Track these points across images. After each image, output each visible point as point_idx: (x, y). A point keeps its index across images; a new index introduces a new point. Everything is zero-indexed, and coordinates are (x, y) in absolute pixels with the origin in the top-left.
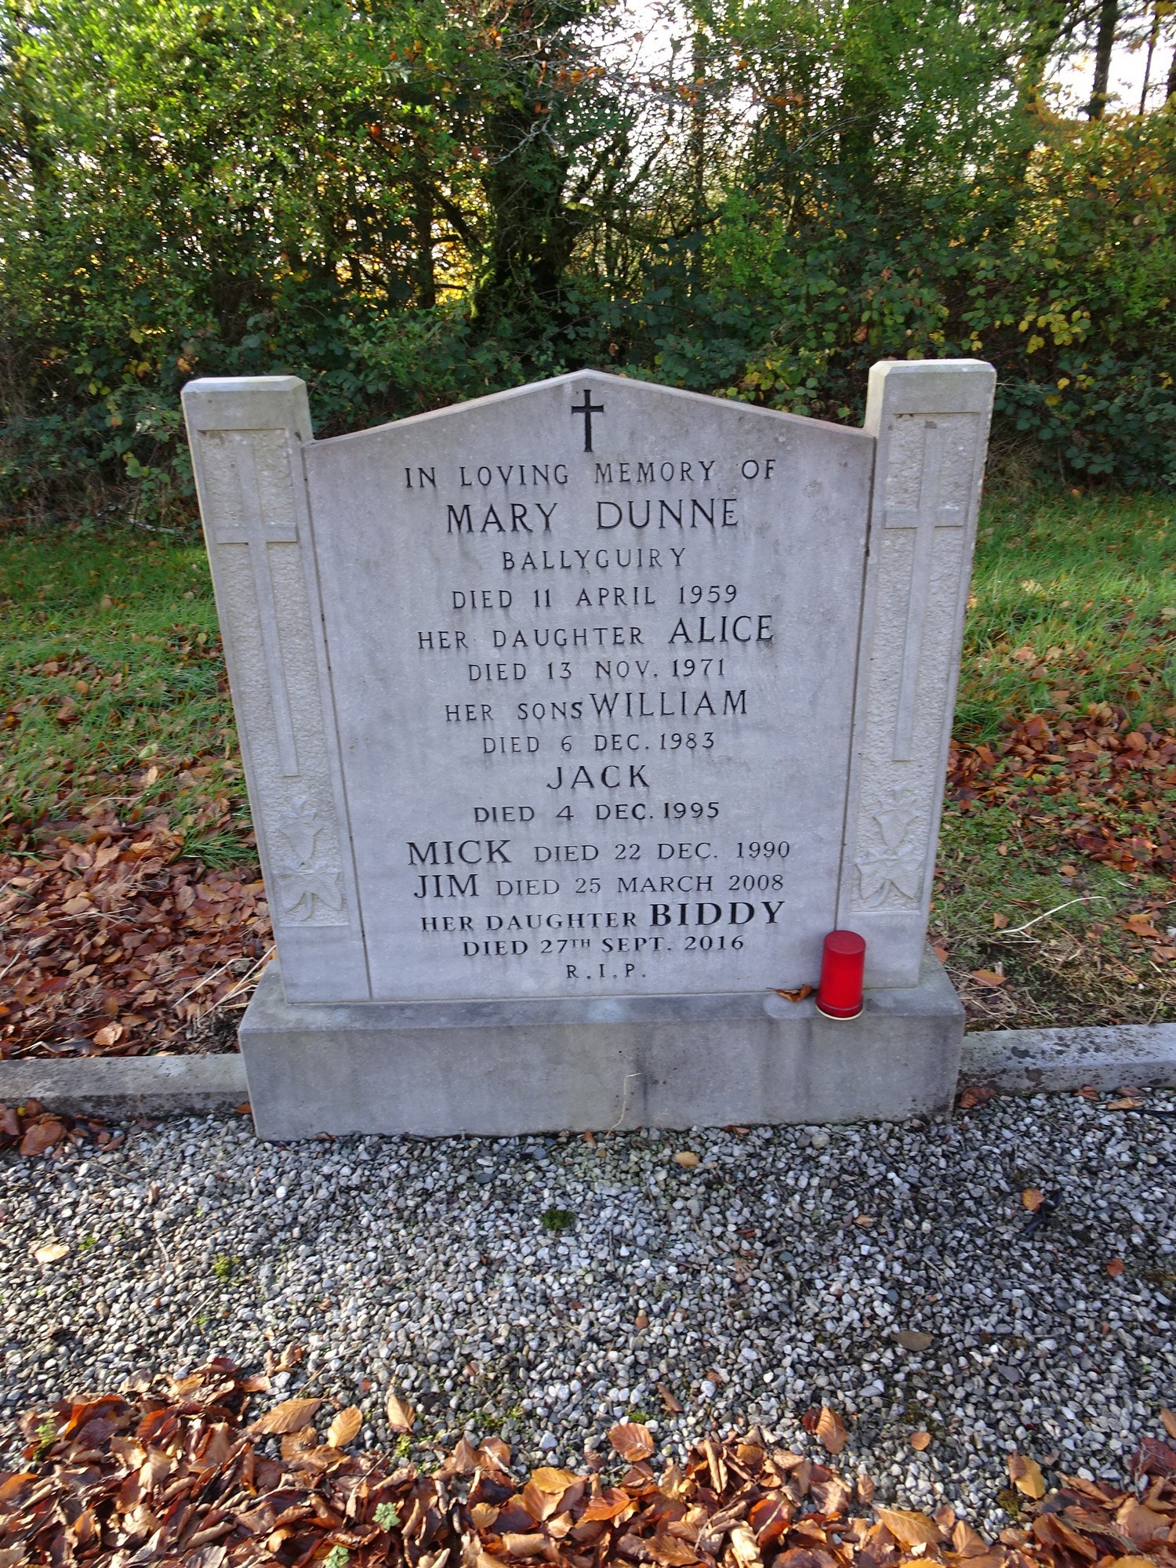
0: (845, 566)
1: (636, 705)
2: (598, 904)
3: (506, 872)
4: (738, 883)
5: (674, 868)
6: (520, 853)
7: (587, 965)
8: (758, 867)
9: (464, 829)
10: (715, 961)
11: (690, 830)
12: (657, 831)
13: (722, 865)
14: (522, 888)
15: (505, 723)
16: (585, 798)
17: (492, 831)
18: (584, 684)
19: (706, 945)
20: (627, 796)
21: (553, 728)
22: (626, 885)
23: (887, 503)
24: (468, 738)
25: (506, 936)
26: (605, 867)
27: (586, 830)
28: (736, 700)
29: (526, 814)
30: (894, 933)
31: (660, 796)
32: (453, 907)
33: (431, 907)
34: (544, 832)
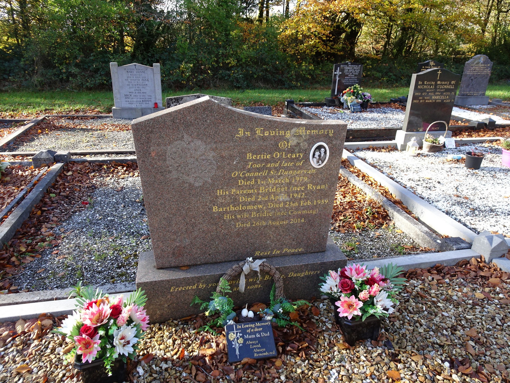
0: (152, 76)
1: (140, 85)
2: (138, 100)
3: (132, 97)
4: (148, 98)
5: (143, 97)
7: (138, 105)
9: (128, 94)
10: (147, 105)
11: (144, 94)
12: (142, 94)
15: (131, 86)
16: (137, 92)
17: (130, 94)
18: (136, 83)
19: (146, 103)
20: (140, 91)
21: (134, 86)
22: (140, 98)
23: (154, 72)
24: (128, 87)
25: (132, 102)
26: (138, 97)
27: (137, 94)
28: (146, 85)
30: (160, 103)
31: (142, 92)
32: (128, 100)
33: (126, 100)
34: (134, 94)
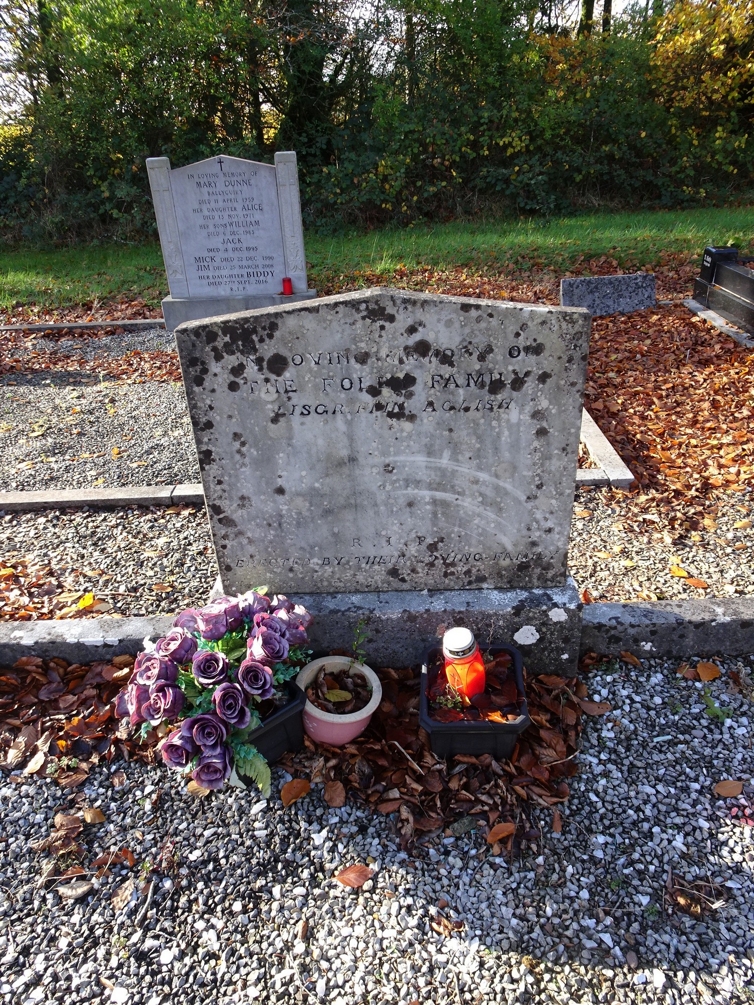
0: (274, 193)
1: (238, 224)
2: (236, 272)
3: (215, 264)
4: (264, 266)
5: (250, 263)
6: (217, 259)
7: (235, 288)
8: (268, 262)
9: (206, 254)
10: (262, 286)
11: (252, 254)
12: (245, 254)
13: (260, 262)
14: (219, 268)
15: (211, 229)
16: (230, 246)
17: (212, 254)
18: (226, 220)
19: (259, 282)
20: (238, 245)
21: (221, 230)
22: (241, 267)
23: (280, 180)
24: (204, 233)
25: (217, 280)
26: (235, 262)
27: (231, 254)
28: (257, 223)
29: (218, 250)
30: (299, 278)
31: (245, 246)
32: (204, 273)
33: (201, 273)
34: (222, 255)
